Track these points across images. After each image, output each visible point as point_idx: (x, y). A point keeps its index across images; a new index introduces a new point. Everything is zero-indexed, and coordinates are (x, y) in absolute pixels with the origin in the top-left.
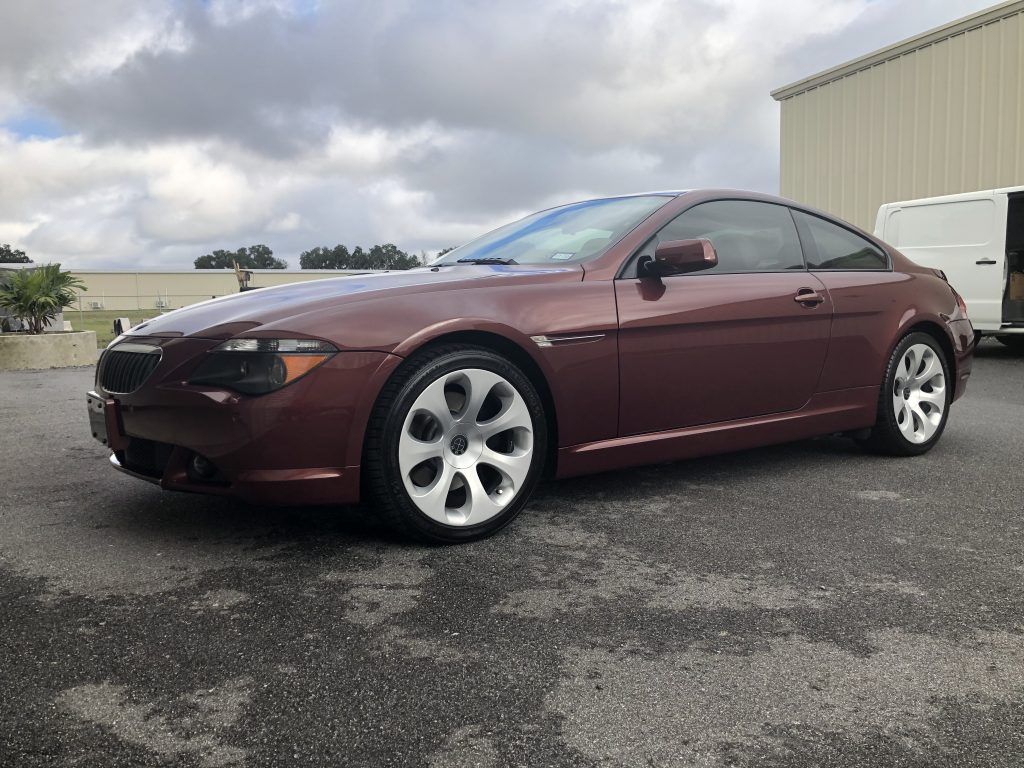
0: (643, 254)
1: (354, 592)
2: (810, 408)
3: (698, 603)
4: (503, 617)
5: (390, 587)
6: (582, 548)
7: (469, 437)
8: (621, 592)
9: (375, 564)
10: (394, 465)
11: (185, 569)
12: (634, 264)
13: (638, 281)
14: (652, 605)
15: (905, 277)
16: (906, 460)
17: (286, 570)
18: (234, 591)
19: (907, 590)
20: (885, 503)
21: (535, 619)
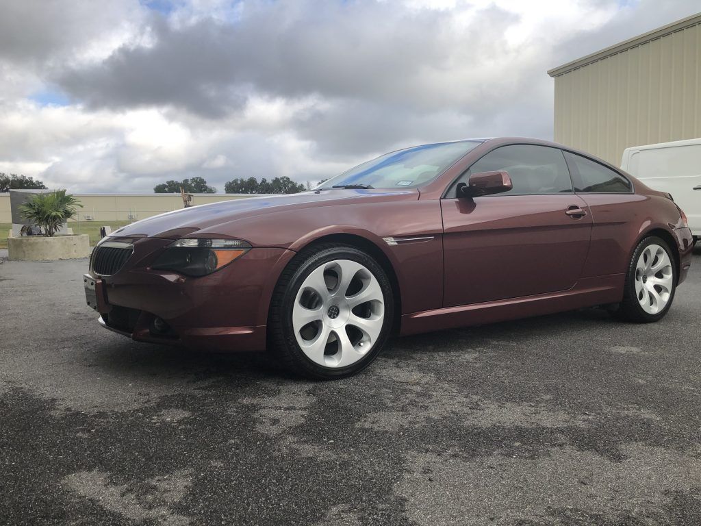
0: (460, 182)
1: (262, 412)
2: (576, 288)
3: (500, 422)
4: (364, 430)
5: (286, 409)
6: (418, 384)
7: (340, 306)
8: (445, 414)
9: (276, 393)
10: (289, 325)
11: (148, 395)
12: (454, 190)
13: (457, 200)
14: (467, 423)
15: (644, 198)
16: (644, 325)
17: (215, 396)
18: (180, 410)
19: (648, 416)
20: (630, 356)
21: (386, 432)
